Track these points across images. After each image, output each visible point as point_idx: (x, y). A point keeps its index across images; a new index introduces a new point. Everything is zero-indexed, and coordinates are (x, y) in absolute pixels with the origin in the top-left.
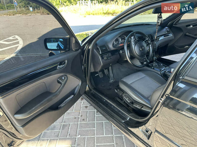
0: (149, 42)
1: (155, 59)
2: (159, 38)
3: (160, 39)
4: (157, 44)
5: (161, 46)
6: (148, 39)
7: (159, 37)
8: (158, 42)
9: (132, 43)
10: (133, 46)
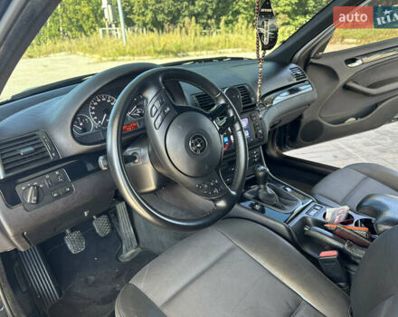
0: (232, 114)
1: (261, 174)
2: (273, 100)
3: (275, 102)
4: (267, 117)
5: (282, 123)
6: (226, 100)
7: (272, 96)
8: (271, 110)
9: (153, 120)
10: (159, 134)
